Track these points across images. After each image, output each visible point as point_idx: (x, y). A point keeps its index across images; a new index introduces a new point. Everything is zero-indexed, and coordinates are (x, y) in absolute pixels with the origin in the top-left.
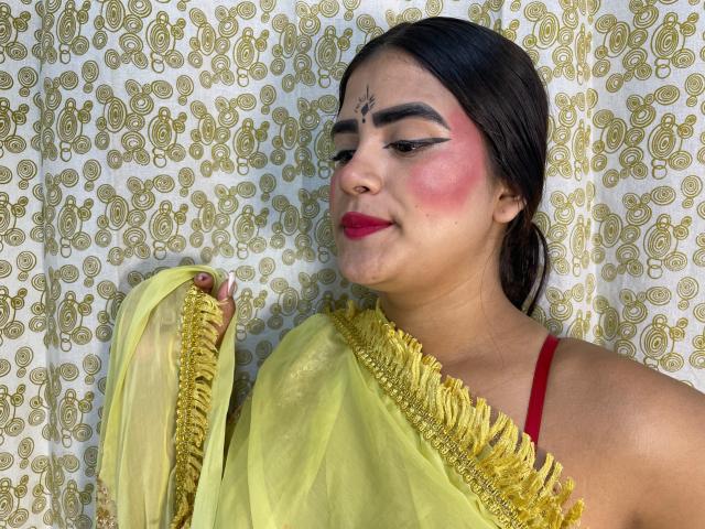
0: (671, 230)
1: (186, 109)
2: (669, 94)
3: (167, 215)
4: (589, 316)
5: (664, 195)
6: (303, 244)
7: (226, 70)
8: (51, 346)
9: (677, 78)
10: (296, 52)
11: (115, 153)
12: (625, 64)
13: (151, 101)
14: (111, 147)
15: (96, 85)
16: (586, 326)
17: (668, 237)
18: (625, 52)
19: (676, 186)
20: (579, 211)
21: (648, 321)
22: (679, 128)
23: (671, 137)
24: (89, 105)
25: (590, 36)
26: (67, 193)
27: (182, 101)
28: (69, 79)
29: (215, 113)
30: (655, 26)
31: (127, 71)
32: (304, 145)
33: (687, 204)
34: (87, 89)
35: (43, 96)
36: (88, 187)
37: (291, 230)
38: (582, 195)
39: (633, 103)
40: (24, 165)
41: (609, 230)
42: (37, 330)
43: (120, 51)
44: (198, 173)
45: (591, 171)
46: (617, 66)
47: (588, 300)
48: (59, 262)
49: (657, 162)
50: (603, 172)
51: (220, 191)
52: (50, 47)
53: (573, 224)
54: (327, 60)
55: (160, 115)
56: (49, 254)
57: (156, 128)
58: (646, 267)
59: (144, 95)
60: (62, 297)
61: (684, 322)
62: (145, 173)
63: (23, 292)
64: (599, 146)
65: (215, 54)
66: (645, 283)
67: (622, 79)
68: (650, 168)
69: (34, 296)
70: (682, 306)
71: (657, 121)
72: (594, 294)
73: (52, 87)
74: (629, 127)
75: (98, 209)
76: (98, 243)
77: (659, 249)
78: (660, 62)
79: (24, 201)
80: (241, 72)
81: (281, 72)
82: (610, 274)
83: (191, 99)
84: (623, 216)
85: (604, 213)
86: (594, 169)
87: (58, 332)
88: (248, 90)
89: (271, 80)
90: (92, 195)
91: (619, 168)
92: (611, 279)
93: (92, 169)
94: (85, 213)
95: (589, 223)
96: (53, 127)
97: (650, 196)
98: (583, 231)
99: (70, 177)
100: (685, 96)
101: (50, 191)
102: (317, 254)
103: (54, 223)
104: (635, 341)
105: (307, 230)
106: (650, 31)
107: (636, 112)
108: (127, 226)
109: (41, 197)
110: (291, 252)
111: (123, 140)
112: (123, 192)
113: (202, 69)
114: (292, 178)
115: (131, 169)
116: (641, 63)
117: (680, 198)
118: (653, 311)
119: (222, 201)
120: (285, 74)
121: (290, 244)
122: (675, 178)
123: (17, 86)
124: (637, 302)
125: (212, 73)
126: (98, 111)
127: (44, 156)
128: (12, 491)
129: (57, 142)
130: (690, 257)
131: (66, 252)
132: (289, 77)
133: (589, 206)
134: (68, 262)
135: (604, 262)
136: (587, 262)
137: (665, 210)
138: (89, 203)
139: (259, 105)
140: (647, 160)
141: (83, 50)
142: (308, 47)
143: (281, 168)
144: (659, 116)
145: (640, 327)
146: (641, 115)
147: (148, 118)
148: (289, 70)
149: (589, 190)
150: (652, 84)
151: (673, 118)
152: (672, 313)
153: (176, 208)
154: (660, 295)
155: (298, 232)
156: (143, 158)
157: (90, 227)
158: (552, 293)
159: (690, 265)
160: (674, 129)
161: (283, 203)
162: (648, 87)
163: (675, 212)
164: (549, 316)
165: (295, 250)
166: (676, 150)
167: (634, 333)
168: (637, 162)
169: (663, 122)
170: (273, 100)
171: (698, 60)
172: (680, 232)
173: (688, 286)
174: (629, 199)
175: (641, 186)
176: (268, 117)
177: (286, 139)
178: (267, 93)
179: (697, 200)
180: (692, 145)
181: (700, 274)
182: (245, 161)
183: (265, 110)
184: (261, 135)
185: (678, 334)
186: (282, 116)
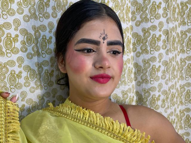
0: (156, 69)
2: (154, 27)
4: (133, 97)
5: (153, 59)
6: (39, 84)
9: (156, 23)
10: (30, 6)
12: (141, 17)
16: (133, 100)
17: (155, 72)
18: (141, 13)
19: (157, 57)
20: (128, 65)
21: (151, 96)
22: (157, 38)
23: (155, 41)
25: (130, 7)
30: (150, 5)
32: (36, 45)
33: (159, 62)
37: (33, 79)
38: (129, 60)
39: (144, 30)
41: (138, 71)
45: (132, 52)
46: (138, 18)
47: (133, 92)
49: (151, 49)
50: (136, 52)
53: (127, 70)
54: (41, 11)
58: (150, 81)
61: (159, 96)
64: (134, 44)
66: (150, 86)
67: (140, 22)
68: (150, 51)
70: (159, 91)
71: (151, 37)
72: (135, 90)
74: (143, 38)
77: (153, 75)
78: (151, 17)
80: (4, 13)
81: (22, 13)
82: (139, 84)
84: (142, 66)
85: (136, 65)
86: (133, 51)
88: (7, 20)
89: (17, 16)
91: (141, 51)
92: (140, 85)
95: (132, 69)
97: (150, 60)
98: (130, 71)
100: (158, 29)
102: (44, 87)
104: (147, 103)
105: (40, 78)
106: (148, 7)
107: (145, 33)
110: (33, 88)
114: (31, 58)
116: (146, 17)
117: (158, 60)
118: (152, 93)
120: (24, 14)
121: (32, 84)
122: (156, 54)
124: (147, 92)
130: (160, 77)
132: (27, 16)
133: (132, 64)
135: (137, 81)
136: (132, 81)
137: (154, 63)
139: (13, 27)
140: (149, 49)
142: (34, 5)
143: (26, 54)
144: (152, 35)
145: (149, 99)
146: (146, 34)
148: (26, 12)
149: (131, 58)
150: (149, 25)
151: (155, 35)
152: (157, 94)
154: (153, 89)
155: (36, 79)
158: (123, 92)
159: (160, 79)
160: (156, 39)
161: (28, 68)
162: (148, 25)
163: (157, 64)
164: (122, 99)
165: (35, 87)
166: (156, 45)
167: (147, 101)
168: (146, 49)
169: (153, 37)
170: (19, 24)
171: (162, 17)
172: (158, 70)
173: (160, 85)
174: (144, 61)
175: (147, 57)
176: (18, 33)
177: (27, 42)
178: (17, 22)
179: (162, 60)
180: (160, 44)
181: (163, 82)
182: (9, 51)
183: (16, 29)
184: (16, 39)
185: (158, 99)
186: (24, 32)
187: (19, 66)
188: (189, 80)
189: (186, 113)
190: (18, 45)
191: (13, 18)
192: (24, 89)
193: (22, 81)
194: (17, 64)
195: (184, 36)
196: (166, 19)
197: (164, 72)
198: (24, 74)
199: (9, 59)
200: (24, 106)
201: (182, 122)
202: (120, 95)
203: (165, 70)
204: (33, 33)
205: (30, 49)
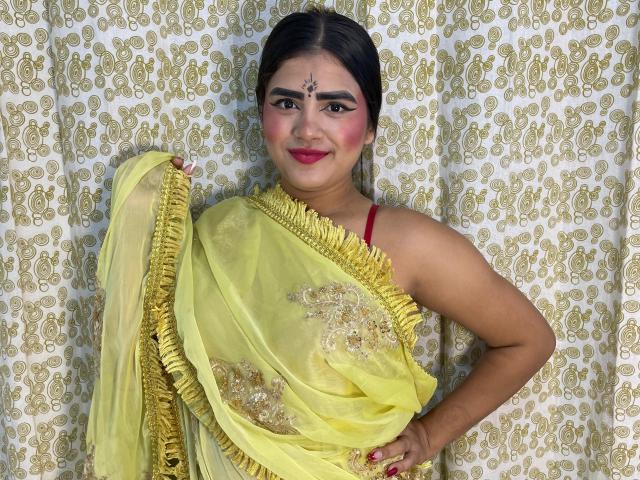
0: (478, 132)
1: (153, 55)
2: (478, 40)
3: (146, 132)
4: (432, 189)
5: (474, 109)
6: (239, 150)
7: (176, 24)
8: (75, 225)
9: (483, 30)
10: (228, 12)
11: (108, 90)
12: (454, 18)
13: (130, 51)
14: (107, 86)
15: (92, 42)
16: (429, 197)
17: (476, 137)
18: (454, 10)
19: (481, 103)
20: (421, 121)
21: (464, 192)
22: (484, 64)
23: (479, 70)
24: (89, 57)
26: (78, 118)
27: (150, 50)
28: (73, 39)
29: (170, 56)
31: (114, 31)
32: (237, 79)
33: (487, 115)
34: (87, 45)
35: (55, 50)
36: (93, 114)
37: (229, 140)
39: (458, 45)
40: (45, 99)
41: (445, 133)
42: (63, 214)
43: (107, 18)
44: (163, 101)
45: (435, 92)
46: (450, 21)
47: (431, 180)
48: (76, 167)
49: (471, 88)
50: (442, 93)
51: (176, 112)
52: (58, 15)
54: (250, 17)
55: (137, 61)
56: (68, 162)
57: (135, 70)
58: (463, 157)
59: (126, 48)
60: (81, 191)
61: (484, 192)
62: (130, 103)
63: (52, 188)
64: (440, 75)
65: (168, 12)
66: (462, 167)
67: (453, 28)
68: (467, 91)
69: (60, 191)
70: (484, 181)
71: (471, 60)
72: (437, 176)
73: (61, 44)
74: (456, 62)
75: (101, 129)
76: (102, 153)
77: (471, 145)
78: (474, 18)
79: (47, 125)
80: (187, 25)
81: (216, 25)
82: (445, 162)
83: (156, 47)
84: (452, 123)
85: (442, 121)
86: (437, 91)
87: (79, 214)
88: (192, 39)
89: (209, 31)
90: (96, 120)
91: (450, 91)
92: (445, 166)
93: (94, 102)
94: (91, 132)
95: (432, 129)
96: (65, 73)
97: (466, 110)
98: (425, 134)
99: (79, 108)
100: (488, 43)
101: (66, 118)
102: (249, 155)
103: (71, 140)
104: (457, 205)
105: (241, 139)
107: (460, 53)
108: (120, 141)
109: (59, 122)
110: (229, 156)
111: (114, 80)
112: (116, 117)
113: (161, 24)
114: (228, 102)
115: (121, 101)
116: (463, 18)
117: (484, 111)
118: (467, 185)
119: (178, 120)
120: (218, 27)
121: (228, 150)
122: (481, 98)
123: (35, 43)
124: (457, 180)
125: (167, 27)
126: (95, 61)
127: (58, 93)
128: (56, 321)
129: (68, 84)
130: (489, 150)
131: (81, 159)
132: (224, 29)
134: (82, 166)
135: (442, 155)
136: (432, 155)
137: (475, 119)
138: (94, 126)
139: (201, 49)
140: (465, 86)
141: (81, 17)
142: (236, 9)
143: (218, 95)
144: (472, 56)
145: (459, 196)
146: (462, 54)
147: (129, 64)
148: (222, 23)
149: (432, 106)
150: (468, 34)
151: (481, 58)
152: (478, 186)
153: (152, 127)
154: (470, 175)
155: (234, 141)
156: (127, 92)
157: (96, 142)
158: (403, 177)
159: (489, 155)
160: (481, 65)
161: (221, 121)
162: (466, 35)
163: (481, 121)
164: (401, 192)
165: (233, 154)
166: (481, 79)
167: (455, 201)
168: (460, 87)
169: (474, 61)
170: (210, 45)
171: (497, 17)
172: (484, 134)
173: (487, 169)
174: (455, 112)
175: (461, 103)
176: (207, 58)
177: (222, 74)
178: (206, 40)
179: (494, 113)
180: (492, 76)
181: (495, 161)
182: (192, 91)
183: (205, 53)
184: (203, 71)
185: (481, 199)
186: (218, 57)
187: (206, 116)
188: (587, 162)
189: (577, 243)
190: (207, 80)
191: (202, 33)
192: (213, 157)
193: (210, 142)
194: (203, 113)
195: (578, 54)
196: (507, 21)
197: (498, 138)
198: (215, 131)
199: (192, 103)
200: (210, 187)
201: (566, 262)
202: (397, 184)
203: (502, 134)
204: (231, 58)
205: (226, 87)
